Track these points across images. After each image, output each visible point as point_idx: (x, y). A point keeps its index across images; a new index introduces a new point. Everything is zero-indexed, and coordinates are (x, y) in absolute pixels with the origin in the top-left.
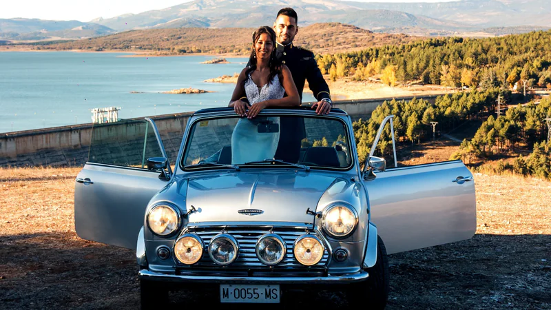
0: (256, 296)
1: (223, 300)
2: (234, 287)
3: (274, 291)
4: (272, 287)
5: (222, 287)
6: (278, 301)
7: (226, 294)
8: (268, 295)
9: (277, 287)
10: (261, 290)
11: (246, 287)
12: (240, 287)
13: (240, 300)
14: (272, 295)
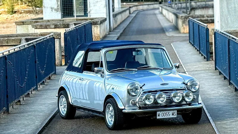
0: (169, 115)
1: (158, 118)
2: (162, 112)
3: (175, 113)
4: (174, 111)
5: (158, 113)
6: (176, 116)
7: (159, 115)
8: (173, 114)
9: (176, 111)
10: (171, 112)
11: (165, 112)
12: (164, 112)
13: (163, 117)
14: (174, 114)
